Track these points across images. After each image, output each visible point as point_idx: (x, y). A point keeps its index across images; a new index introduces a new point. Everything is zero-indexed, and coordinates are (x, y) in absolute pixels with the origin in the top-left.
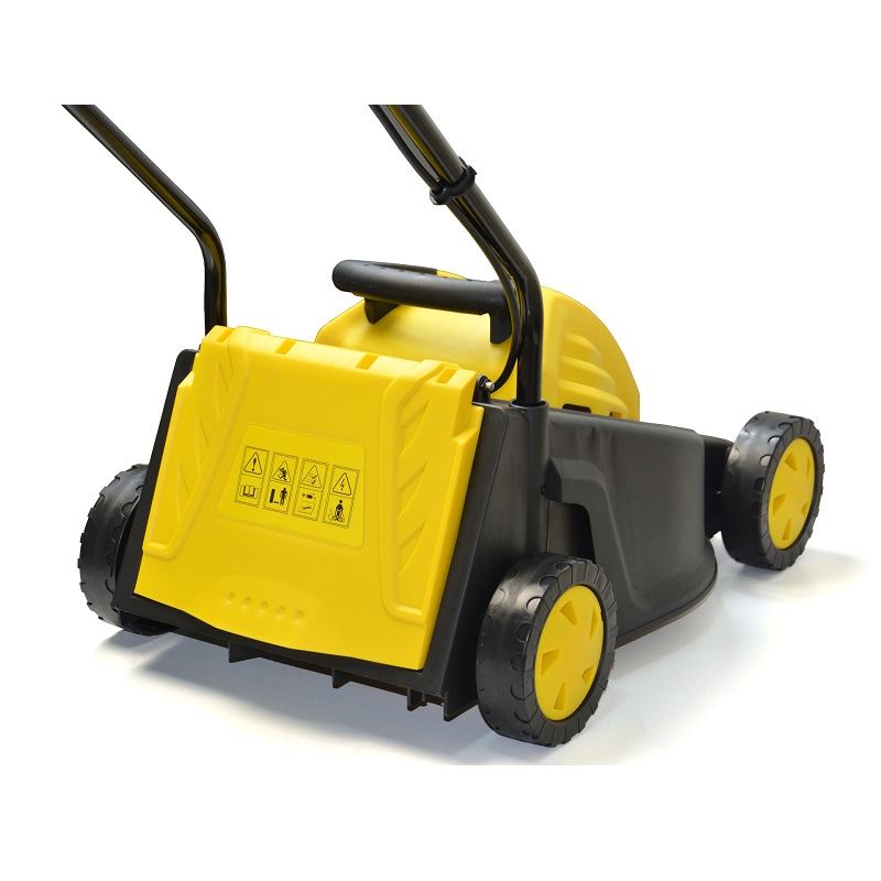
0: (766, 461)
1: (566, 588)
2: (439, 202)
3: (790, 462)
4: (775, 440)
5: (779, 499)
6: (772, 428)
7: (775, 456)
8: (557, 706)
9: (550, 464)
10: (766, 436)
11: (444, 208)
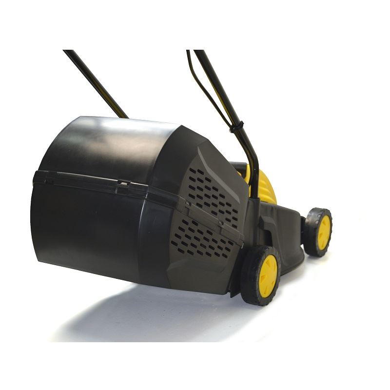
0: (317, 222)
1: (268, 255)
2: (232, 132)
3: (324, 223)
4: (319, 216)
5: (321, 234)
6: (318, 212)
7: (320, 221)
8: (265, 293)
9: (261, 217)
10: (317, 215)
11: (233, 134)
